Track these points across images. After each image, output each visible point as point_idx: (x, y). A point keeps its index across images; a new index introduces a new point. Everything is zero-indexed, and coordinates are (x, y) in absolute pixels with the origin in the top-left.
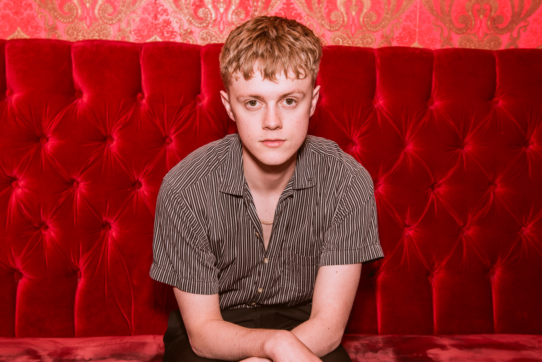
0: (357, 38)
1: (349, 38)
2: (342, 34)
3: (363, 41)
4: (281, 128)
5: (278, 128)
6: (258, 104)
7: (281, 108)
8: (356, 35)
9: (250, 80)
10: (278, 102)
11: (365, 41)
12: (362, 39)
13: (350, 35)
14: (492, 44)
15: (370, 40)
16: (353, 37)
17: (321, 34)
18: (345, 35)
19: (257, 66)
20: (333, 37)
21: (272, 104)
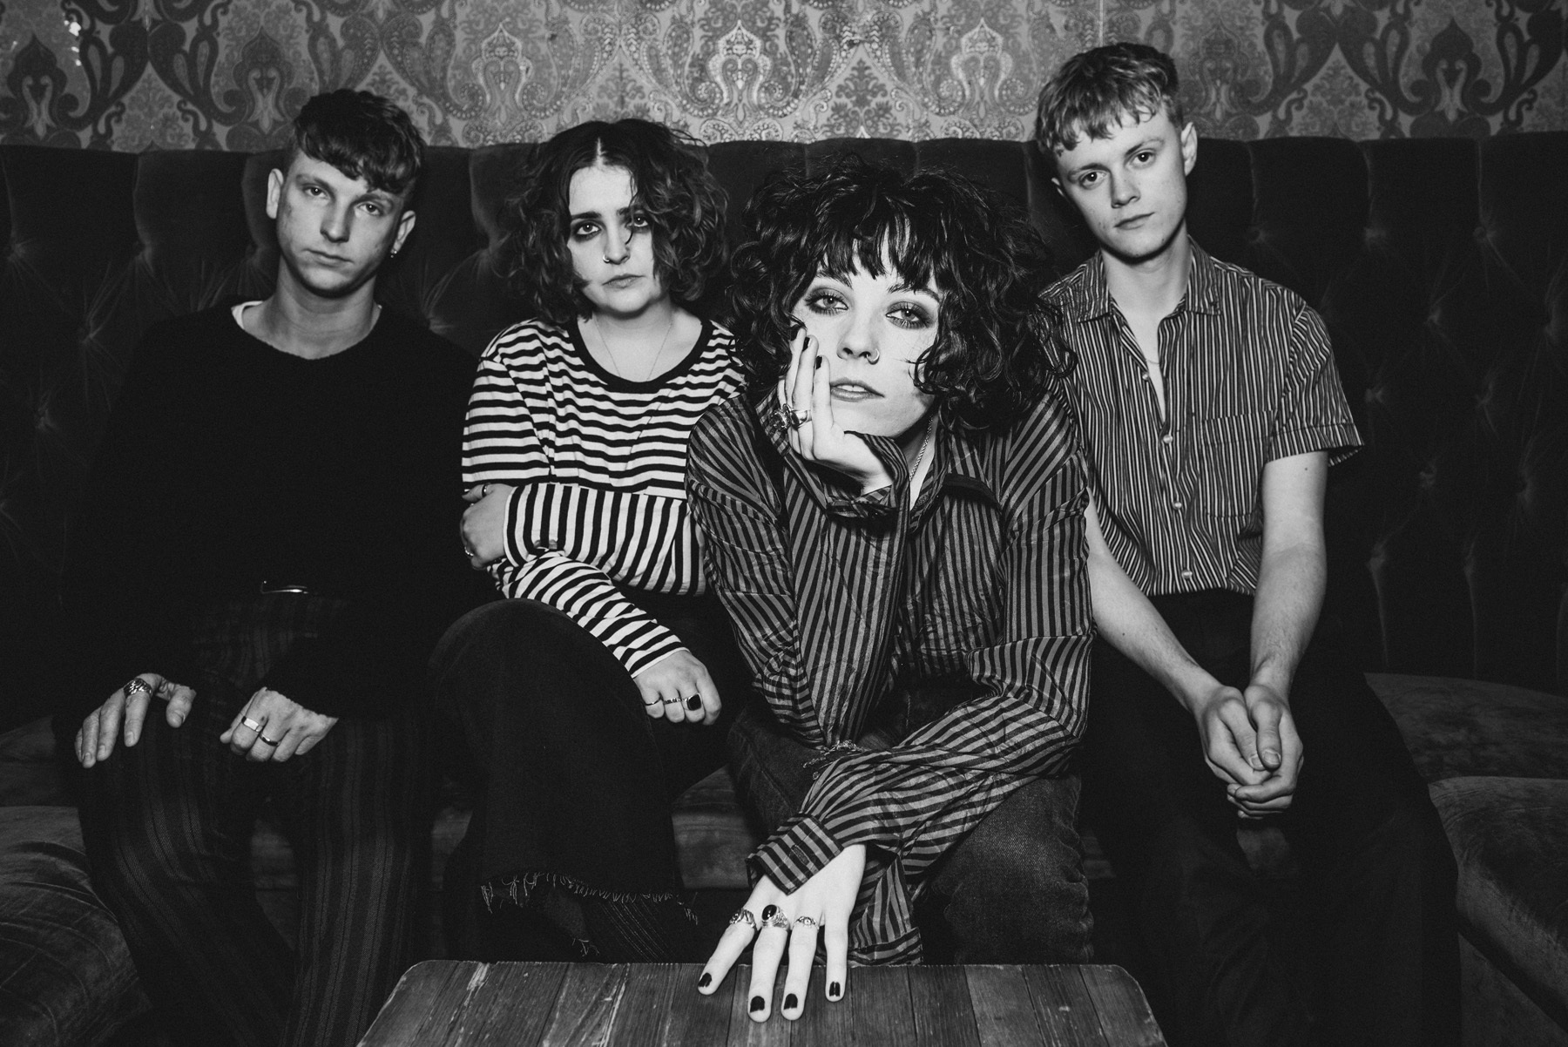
0: (989, 126)
1: (975, 126)
2: (963, 121)
3: (1000, 133)
4: (1139, 199)
5: (1134, 198)
6: (1100, 175)
7: (1132, 170)
8: (987, 122)
9: (1076, 149)
10: (1125, 163)
11: (1004, 131)
12: (998, 129)
13: (976, 122)
14: (1241, 132)
15: (1013, 130)
16: (982, 125)
17: (923, 121)
18: (967, 123)
19: (1077, 125)
20: (945, 125)
21: (1117, 168)
